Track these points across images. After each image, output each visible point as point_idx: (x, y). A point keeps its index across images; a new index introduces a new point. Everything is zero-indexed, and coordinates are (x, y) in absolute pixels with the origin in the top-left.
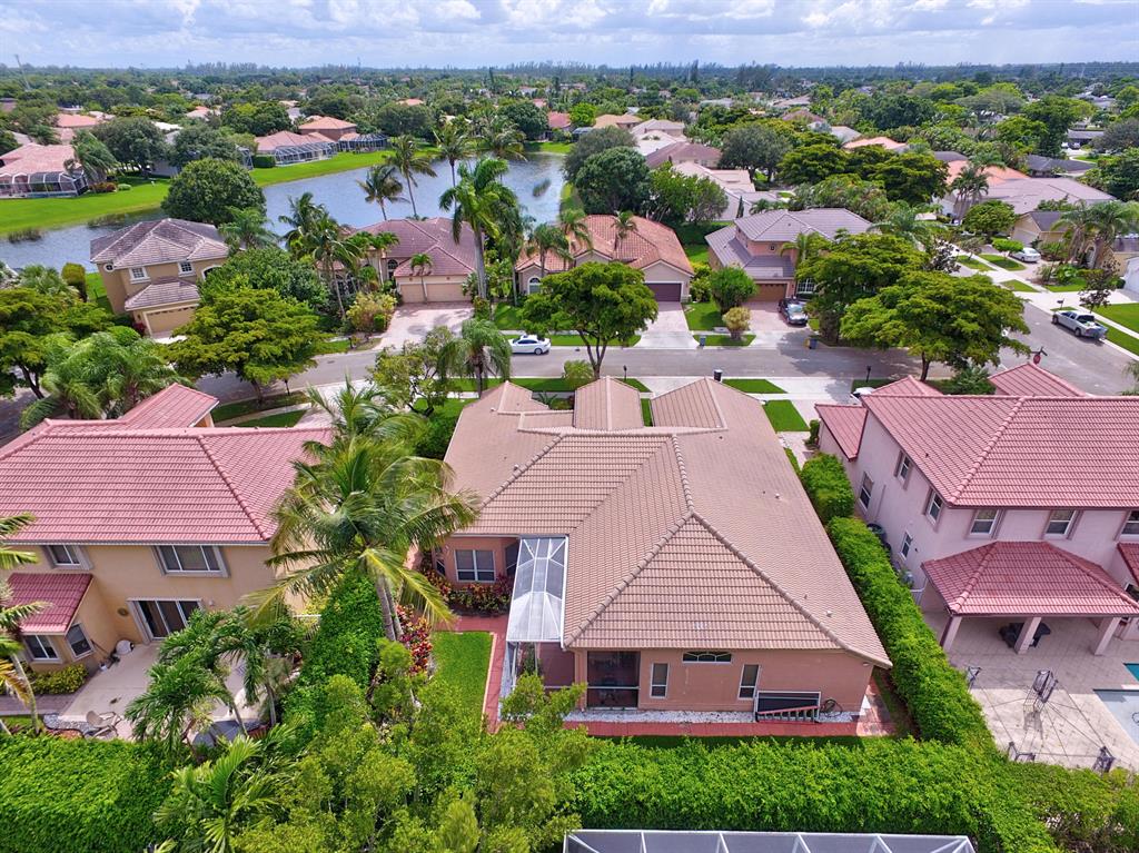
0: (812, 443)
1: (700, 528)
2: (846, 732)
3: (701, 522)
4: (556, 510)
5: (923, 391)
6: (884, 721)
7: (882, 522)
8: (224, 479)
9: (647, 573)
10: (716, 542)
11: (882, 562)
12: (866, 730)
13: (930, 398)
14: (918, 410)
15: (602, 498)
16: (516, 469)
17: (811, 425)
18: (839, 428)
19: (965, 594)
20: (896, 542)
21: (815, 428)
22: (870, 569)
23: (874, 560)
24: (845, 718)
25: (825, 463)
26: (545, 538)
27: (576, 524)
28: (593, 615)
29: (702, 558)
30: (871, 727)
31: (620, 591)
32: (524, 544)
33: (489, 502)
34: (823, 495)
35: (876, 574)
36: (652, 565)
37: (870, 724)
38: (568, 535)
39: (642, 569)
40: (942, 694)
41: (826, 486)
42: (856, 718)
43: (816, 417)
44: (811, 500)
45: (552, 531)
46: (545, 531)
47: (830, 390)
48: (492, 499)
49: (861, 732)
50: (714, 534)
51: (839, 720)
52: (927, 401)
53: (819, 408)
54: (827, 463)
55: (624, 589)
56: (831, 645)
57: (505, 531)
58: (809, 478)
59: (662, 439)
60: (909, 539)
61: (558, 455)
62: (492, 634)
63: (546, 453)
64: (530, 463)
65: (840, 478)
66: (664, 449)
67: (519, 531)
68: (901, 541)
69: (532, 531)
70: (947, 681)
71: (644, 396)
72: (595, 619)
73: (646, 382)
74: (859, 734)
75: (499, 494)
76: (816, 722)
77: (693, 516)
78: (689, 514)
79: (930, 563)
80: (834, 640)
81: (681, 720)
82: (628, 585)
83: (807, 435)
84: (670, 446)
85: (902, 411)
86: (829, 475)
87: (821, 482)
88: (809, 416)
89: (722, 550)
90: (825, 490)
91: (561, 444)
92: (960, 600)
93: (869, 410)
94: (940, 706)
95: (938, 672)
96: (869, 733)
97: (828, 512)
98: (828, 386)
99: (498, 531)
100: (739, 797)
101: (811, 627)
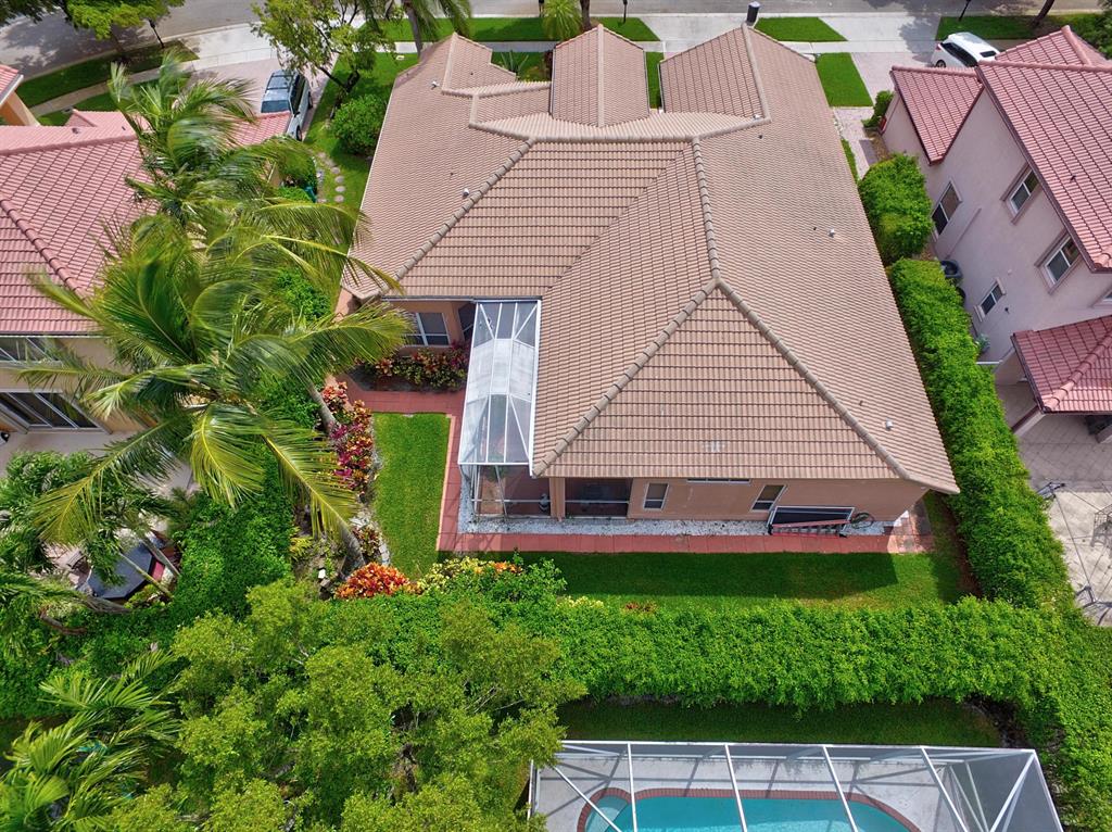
0: (875, 127)
1: (726, 304)
2: (874, 549)
3: (729, 296)
4: (524, 261)
5: (1084, 55)
6: (922, 534)
7: (960, 259)
8: (24, 232)
9: (648, 373)
10: (748, 327)
11: (960, 331)
12: (899, 545)
13: (1095, 71)
14: (1071, 93)
15: (588, 241)
16: (466, 195)
17: (878, 99)
18: (923, 110)
19: (1068, 386)
20: (978, 291)
21: (883, 104)
22: (944, 341)
23: (950, 329)
24: (874, 530)
25: (899, 171)
26: (509, 302)
27: (551, 281)
28: (572, 433)
29: (727, 350)
30: (906, 542)
31: (610, 400)
32: (480, 311)
33: (431, 249)
34: (890, 224)
35: (950, 351)
36: (655, 361)
37: (905, 537)
38: (540, 298)
39: (641, 368)
40: (1016, 531)
41: (896, 210)
42: (889, 530)
43: (890, 87)
44: (872, 228)
45: (519, 292)
46: (510, 292)
47: (907, 34)
48: (434, 245)
49: (894, 548)
50: (746, 314)
51: (869, 532)
52: (1091, 77)
53: (896, 73)
54: (900, 169)
55: (615, 397)
56: (887, 474)
57: (455, 292)
58: (872, 196)
59: (677, 146)
60: (997, 291)
61: (526, 173)
62: (448, 416)
63: (508, 170)
64: (485, 186)
65: (917, 196)
66: (680, 164)
67: (473, 292)
68: (986, 290)
69: (491, 293)
70: (1027, 513)
71: (649, 47)
72: (575, 439)
73: (655, 22)
74: (890, 552)
75: (443, 236)
76: (841, 536)
77: (718, 286)
78: (712, 283)
79: (1026, 335)
80: (892, 467)
81: (679, 531)
82: (621, 391)
83: (868, 113)
84: (689, 160)
85: (1043, 95)
86: (902, 190)
87: (891, 203)
88: (877, 83)
89: (754, 338)
90: (895, 214)
91: (530, 155)
92: (1060, 394)
93: (986, 87)
94: (1011, 547)
95: (1015, 499)
96: (902, 549)
97: (895, 250)
98: (904, 28)
99: (445, 292)
100: (749, 679)
101: (864, 448)
